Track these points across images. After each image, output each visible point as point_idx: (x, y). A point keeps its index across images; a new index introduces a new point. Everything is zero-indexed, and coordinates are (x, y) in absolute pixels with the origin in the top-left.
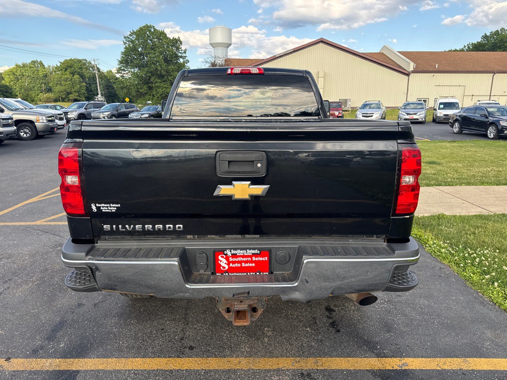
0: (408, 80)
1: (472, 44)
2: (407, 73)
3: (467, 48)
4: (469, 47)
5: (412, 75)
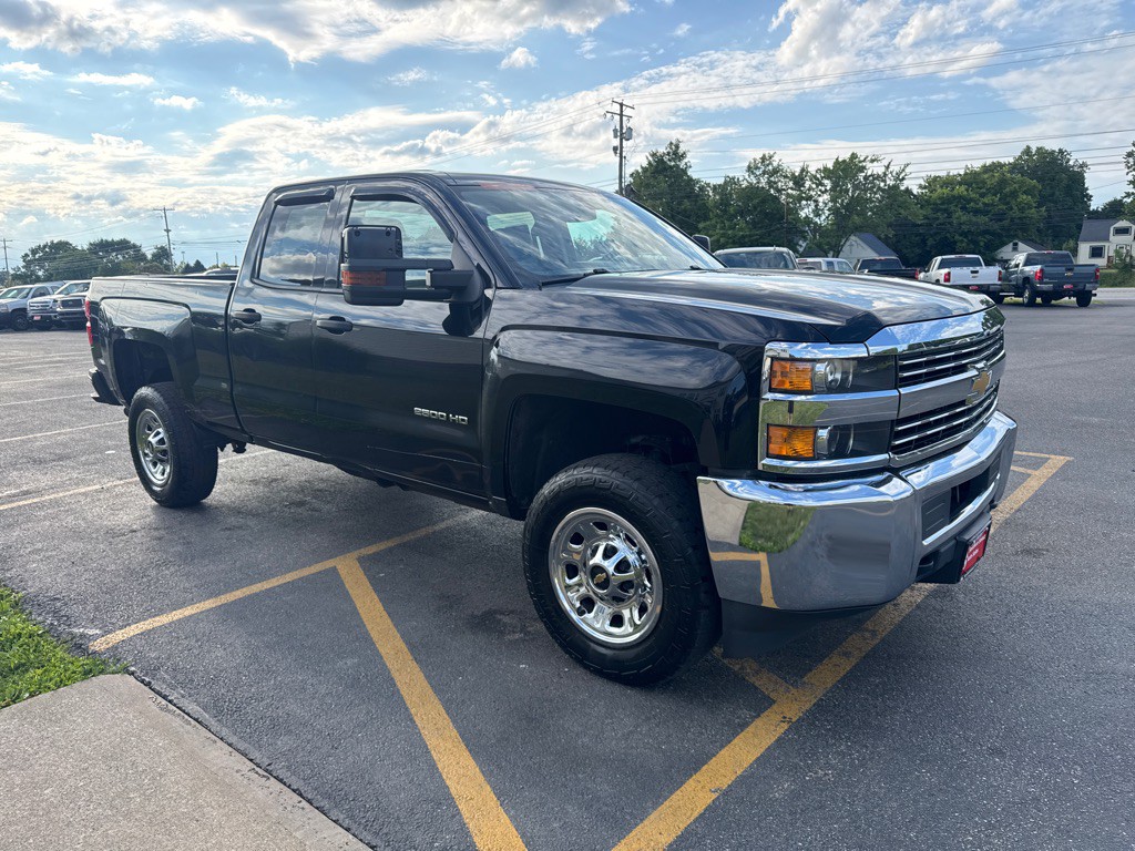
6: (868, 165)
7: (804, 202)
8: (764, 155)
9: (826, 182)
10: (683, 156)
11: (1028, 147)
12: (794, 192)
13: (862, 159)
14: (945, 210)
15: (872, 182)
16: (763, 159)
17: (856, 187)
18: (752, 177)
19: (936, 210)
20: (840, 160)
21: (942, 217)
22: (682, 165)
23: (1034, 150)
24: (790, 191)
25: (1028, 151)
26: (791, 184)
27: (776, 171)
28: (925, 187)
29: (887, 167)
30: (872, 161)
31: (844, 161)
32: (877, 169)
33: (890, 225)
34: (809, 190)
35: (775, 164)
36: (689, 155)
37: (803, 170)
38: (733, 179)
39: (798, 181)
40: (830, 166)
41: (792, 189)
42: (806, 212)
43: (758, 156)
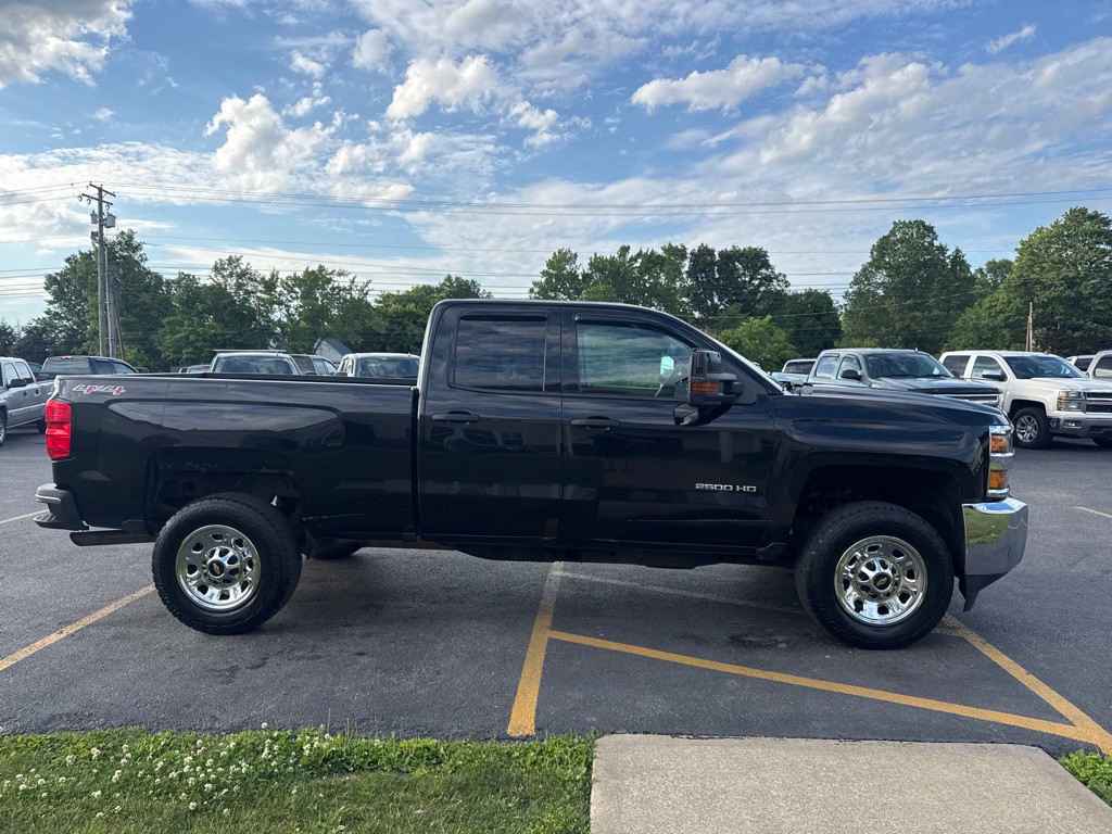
6: (335, 278)
7: (276, 306)
8: (231, 257)
9: (297, 289)
10: (137, 248)
11: (449, 276)
12: (264, 296)
13: (330, 271)
14: (400, 323)
15: (338, 293)
16: (230, 260)
17: (325, 296)
18: (219, 277)
19: (392, 323)
20: (310, 270)
21: (398, 329)
22: (136, 257)
23: (454, 278)
24: (259, 294)
25: (449, 279)
26: (260, 288)
27: (243, 274)
28: (380, 302)
29: (353, 282)
30: (340, 275)
31: (313, 272)
32: (343, 282)
33: (358, 333)
34: (280, 295)
35: (243, 267)
36: (144, 246)
37: (273, 276)
38: (188, 276)
39: (270, 285)
40: (300, 274)
41: (261, 292)
42: (278, 314)
43: (225, 257)
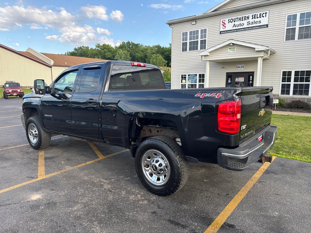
0: (51, 70)
1: (69, 52)
2: (50, 66)
3: (67, 54)
4: (68, 54)
5: (53, 68)
